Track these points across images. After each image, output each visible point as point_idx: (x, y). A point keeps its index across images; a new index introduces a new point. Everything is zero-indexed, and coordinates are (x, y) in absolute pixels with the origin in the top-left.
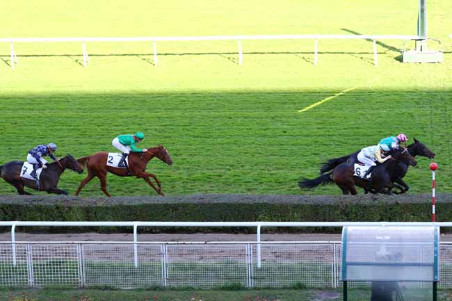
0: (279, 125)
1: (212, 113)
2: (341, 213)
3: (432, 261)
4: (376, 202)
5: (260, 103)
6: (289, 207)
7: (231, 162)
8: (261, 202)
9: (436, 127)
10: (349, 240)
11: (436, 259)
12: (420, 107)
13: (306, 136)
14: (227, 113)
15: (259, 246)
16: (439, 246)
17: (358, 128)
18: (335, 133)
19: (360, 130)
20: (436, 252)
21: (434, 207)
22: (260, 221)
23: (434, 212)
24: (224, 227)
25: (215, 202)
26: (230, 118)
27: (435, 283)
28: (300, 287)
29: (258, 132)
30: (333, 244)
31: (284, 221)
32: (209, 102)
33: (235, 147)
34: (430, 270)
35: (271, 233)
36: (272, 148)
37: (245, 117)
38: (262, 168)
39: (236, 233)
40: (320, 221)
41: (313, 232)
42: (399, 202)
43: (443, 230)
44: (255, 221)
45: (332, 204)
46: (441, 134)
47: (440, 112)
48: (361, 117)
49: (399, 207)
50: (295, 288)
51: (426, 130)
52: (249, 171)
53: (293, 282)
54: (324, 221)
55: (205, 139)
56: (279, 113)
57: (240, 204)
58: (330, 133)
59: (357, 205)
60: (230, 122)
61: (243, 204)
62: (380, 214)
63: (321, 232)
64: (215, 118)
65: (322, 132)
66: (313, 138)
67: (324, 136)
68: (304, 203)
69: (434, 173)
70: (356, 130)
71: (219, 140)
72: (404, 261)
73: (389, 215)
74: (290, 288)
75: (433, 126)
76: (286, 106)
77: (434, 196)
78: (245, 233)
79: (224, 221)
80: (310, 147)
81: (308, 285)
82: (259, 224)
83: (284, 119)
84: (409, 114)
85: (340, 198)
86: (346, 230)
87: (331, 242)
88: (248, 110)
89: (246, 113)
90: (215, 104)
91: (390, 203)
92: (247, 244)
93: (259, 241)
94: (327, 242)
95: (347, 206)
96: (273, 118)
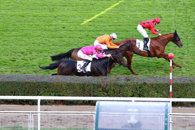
0: (60, 22)
1: (10, 12)
4: (130, 82)
5: (47, 5)
6: (63, 85)
7: (22, 50)
8: (42, 80)
9: (178, 25)
11: (166, 127)
12: (167, 10)
13: (80, 31)
14: (21, 13)
15: (39, 115)
17: (119, 26)
18: (102, 29)
19: (121, 27)
20: (166, 122)
21: (171, 86)
22: (41, 95)
24: (13, 100)
25: (7, 80)
26: (23, 16)
29: (43, 27)
31: (60, 96)
32: (8, 4)
33: (25, 39)
35: (50, 105)
36: (53, 40)
37: (35, 16)
38: (46, 54)
39: (23, 104)
40: (87, 96)
41: (82, 104)
42: (147, 82)
44: (38, 95)
45: (96, 83)
46: (182, 31)
47: (182, 14)
48: (122, 17)
49: (146, 87)
51: (170, 27)
52: (35, 57)
54: (90, 96)
55: (3, 32)
56: (61, 13)
57: (26, 83)
58: (98, 29)
59: (115, 84)
60: (23, 19)
61: (29, 83)
62: (132, 91)
63: (88, 105)
64: (12, 16)
66: (86, 32)
67: (93, 31)
69: (171, 61)
70: (118, 27)
71: (14, 33)
73: (139, 92)
76: (66, 8)
78: (30, 105)
79: (14, 95)
80: (83, 40)
82: (39, 98)
83: (64, 18)
84: (159, 15)
86: (99, 104)
87: (93, 112)
88: (37, 11)
89: (35, 13)
90: (12, 5)
91: (140, 83)
92: (29, 113)
93: (39, 111)
94: (90, 112)
95: (107, 85)
96: (55, 17)
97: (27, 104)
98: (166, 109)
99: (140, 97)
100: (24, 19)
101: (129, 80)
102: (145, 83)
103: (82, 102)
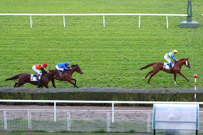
0: (122, 55)
1: (91, 50)
2: (152, 97)
3: (195, 121)
5: (113, 45)
6: (127, 94)
7: (100, 73)
8: (114, 91)
9: (195, 57)
10: (157, 110)
11: (197, 119)
12: (188, 48)
13: (135, 61)
14: (98, 50)
15: (113, 112)
16: (199, 113)
17: (159, 57)
18: (149, 60)
19: (160, 58)
20: (197, 116)
21: (195, 95)
22: (113, 100)
23: (195, 97)
24: (96, 103)
25: (93, 91)
26: (99, 52)
27: (197, 131)
28: (132, 132)
29: (112, 59)
30: (148, 112)
31: (125, 101)
32: (89, 45)
33: (101, 66)
34: (195, 125)
36: (119, 67)
37: (107, 52)
38: (114, 75)
39: (102, 106)
40: (142, 101)
41: (138, 106)
42: (179, 92)
43: (201, 106)
44: (111, 100)
45: (148, 93)
46: (198, 61)
47: (197, 50)
48: (161, 52)
49: (179, 95)
50: (130, 132)
52: (108, 77)
53: (129, 129)
54: (144, 101)
55: (87, 62)
56: (122, 50)
57: (104, 93)
58: (146, 60)
59: (159, 93)
61: (106, 93)
62: (170, 98)
63: (142, 106)
64: (92, 52)
65: (142, 59)
66: (139, 62)
67: (143, 61)
68: (134, 92)
69: (195, 79)
70: (158, 58)
71: (94, 62)
72: (182, 120)
73: (174, 98)
74: (127, 132)
75: (194, 57)
76: (126, 47)
77: (195, 90)
78: (107, 106)
79: (97, 100)
80: (137, 66)
81: (136, 131)
82: (113, 102)
83: (125, 53)
84: (183, 51)
85: (151, 91)
86: (155, 106)
87: (147, 111)
88: (108, 49)
89: (107, 50)
90: (92, 45)
91: (175, 92)
92: (107, 111)
93: (113, 110)
94: (145, 111)
95: (154, 94)
96: (119, 52)
97: (105, 106)
98: (197, 109)
99: (174, 101)
100: (100, 53)
101: (168, 91)
102: (178, 93)
103: (139, 105)
